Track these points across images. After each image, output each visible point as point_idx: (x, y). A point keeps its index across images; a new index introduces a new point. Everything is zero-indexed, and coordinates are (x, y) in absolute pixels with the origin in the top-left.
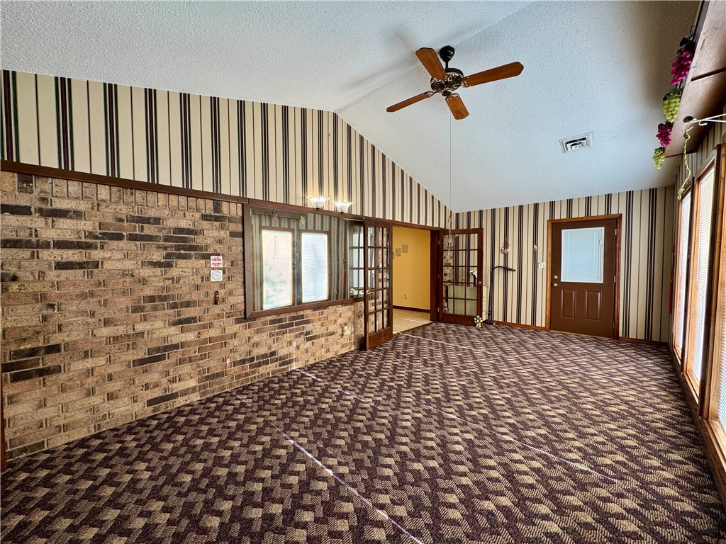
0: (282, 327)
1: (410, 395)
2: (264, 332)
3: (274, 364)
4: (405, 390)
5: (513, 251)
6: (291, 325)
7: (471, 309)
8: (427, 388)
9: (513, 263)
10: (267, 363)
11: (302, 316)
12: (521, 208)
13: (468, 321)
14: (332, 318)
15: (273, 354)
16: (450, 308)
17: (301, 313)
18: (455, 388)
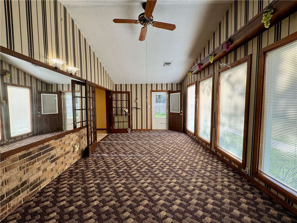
0: (32, 158)
1: (90, 173)
2: (14, 167)
3: (26, 192)
4: (86, 171)
5: (139, 101)
6: (39, 155)
7: (126, 125)
8: (97, 166)
9: (139, 106)
10: (19, 193)
11: (48, 146)
12: (147, 84)
13: (125, 131)
14: (68, 142)
15: (25, 183)
16: (116, 126)
17: (47, 143)
18: (110, 162)
